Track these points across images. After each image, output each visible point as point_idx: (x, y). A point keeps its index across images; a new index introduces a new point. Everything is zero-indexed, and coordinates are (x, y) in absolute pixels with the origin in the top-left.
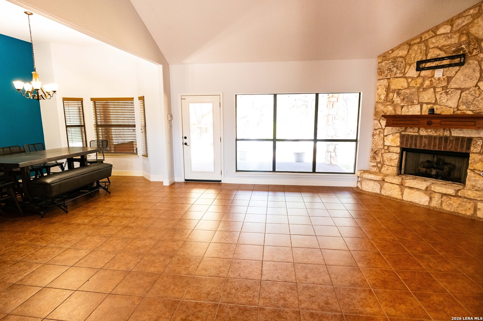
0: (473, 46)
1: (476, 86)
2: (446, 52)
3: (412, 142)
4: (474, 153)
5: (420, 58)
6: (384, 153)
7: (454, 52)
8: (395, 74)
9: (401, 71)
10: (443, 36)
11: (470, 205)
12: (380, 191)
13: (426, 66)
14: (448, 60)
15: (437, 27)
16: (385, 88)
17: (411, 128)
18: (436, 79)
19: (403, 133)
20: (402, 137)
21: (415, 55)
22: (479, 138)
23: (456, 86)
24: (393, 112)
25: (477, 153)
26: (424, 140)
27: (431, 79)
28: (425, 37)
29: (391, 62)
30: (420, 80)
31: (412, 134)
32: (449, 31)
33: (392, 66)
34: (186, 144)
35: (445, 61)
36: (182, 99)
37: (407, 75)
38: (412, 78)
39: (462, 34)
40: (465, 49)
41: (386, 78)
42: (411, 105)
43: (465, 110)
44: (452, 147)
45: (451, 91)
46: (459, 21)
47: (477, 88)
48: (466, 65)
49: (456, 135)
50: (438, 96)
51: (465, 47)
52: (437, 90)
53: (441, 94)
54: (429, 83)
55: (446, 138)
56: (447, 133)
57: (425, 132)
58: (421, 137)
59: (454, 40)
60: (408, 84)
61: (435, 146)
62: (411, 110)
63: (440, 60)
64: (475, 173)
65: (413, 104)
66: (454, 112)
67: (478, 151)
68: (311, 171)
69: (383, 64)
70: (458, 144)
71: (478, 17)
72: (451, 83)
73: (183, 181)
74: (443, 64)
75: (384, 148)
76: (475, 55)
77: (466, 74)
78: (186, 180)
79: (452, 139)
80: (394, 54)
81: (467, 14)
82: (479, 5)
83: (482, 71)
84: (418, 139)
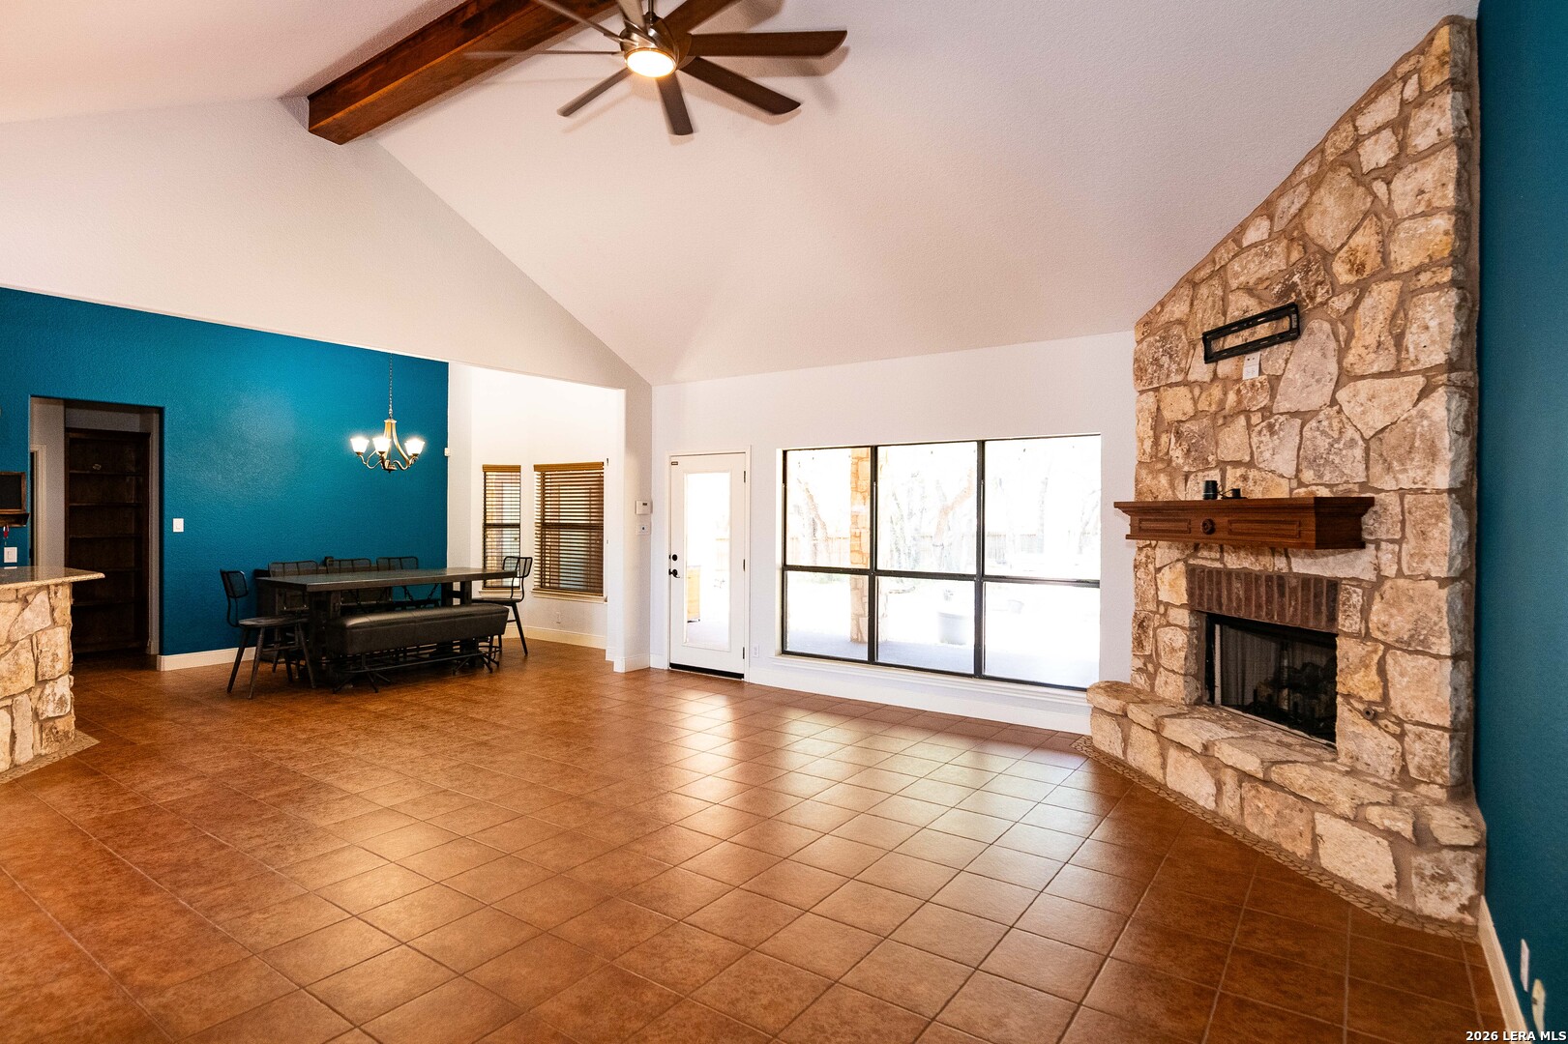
0: (1314, 277)
1: (1334, 402)
2: (1260, 300)
3: (1212, 591)
4: (1348, 635)
5: (1213, 321)
6: (1158, 627)
7: (1281, 295)
8: (1168, 376)
9: (1179, 364)
10: (1253, 251)
11: (1301, 821)
12: (1124, 752)
13: (1225, 347)
14: (1267, 325)
15: (1243, 228)
16: (1150, 420)
17: (1205, 544)
18: (1248, 384)
19: (1191, 562)
20: (1192, 573)
21: (1203, 315)
22: (1355, 583)
23: (1289, 406)
24: (1170, 492)
25: (1352, 635)
26: (1237, 585)
27: (1237, 386)
28: (1220, 258)
29: (1158, 338)
30: (1217, 392)
31: (1209, 564)
32: (1266, 236)
33: (1161, 350)
34: (675, 573)
35: (1259, 326)
36: (673, 464)
37: (1190, 377)
38: (1201, 385)
39: (1292, 240)
40: (1300, 287)
41: (1151, 387)
42: (1204, 470)
43: (1315, 484)
44: (1296, 609)
45: (1280, 421)
46: (1284, 203)
47: (1336, 408)
48: (1304, 337)
49: (1301, 571)
50: (1255, 441)
51: (1299, 281)
52: (1252, 420)
53: (1260, 432)
54: (1235, 397)
55: (1281, 579)
56: (1281, 565)
57: (1235, 559)
58: (1229, 573)
59: (1277, 263)
60: (1195, 403)
61: (1259, 607)
63: (1248, 327)
64: (1352, 709)
65: (1206, 466)
66: (1291, 490)
67: (1354, 627)
68: (972, 671)
69: (1145, 344)
70: (1308, 601)
71: (1319, 186)
72: (1278, 397)
73: (666, 666)
74: (1257, 337)
75: (1157, 612)
76: (1322, 304)
77: (1306, 366)
78: (672, 665)
79: (1294, 582)
80: (1164, 318)
81: (1297, 179)
82: (1320, 150)
83: (1342, 353)
84: (1224, 584)
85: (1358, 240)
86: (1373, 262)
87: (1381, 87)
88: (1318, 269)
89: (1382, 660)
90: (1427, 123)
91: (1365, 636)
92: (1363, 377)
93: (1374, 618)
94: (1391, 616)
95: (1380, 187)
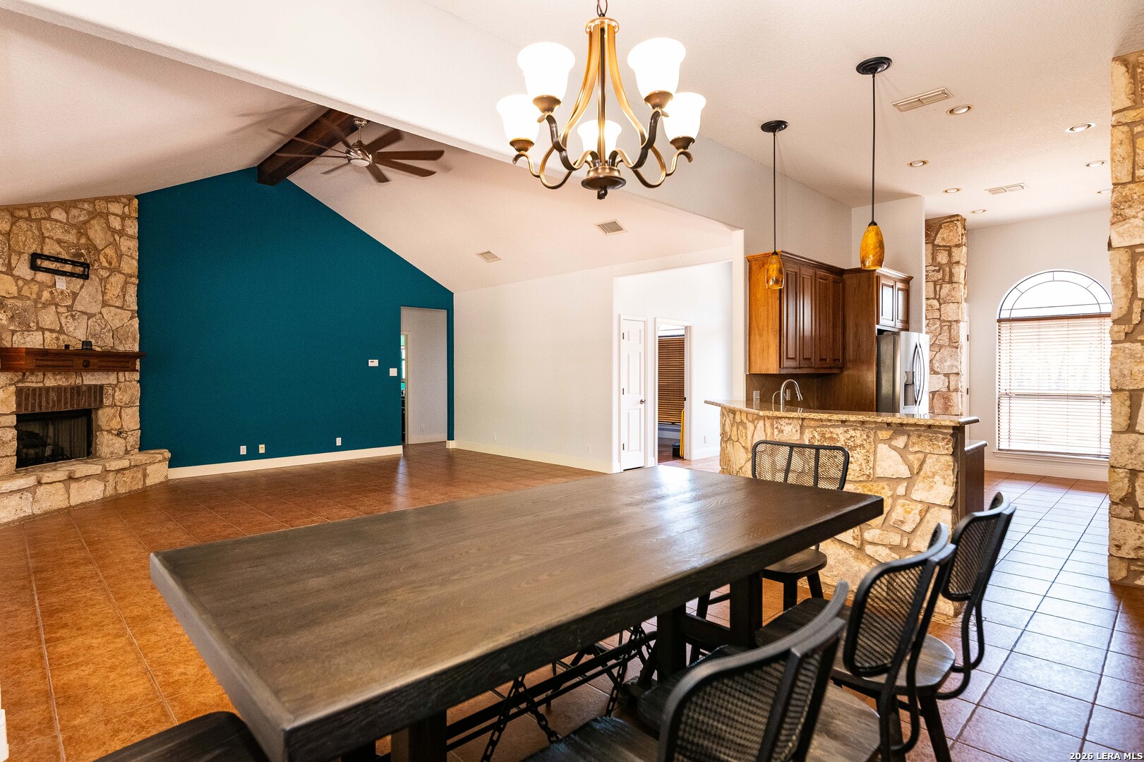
0: (93, 256)
1: (101, 312)
2: (66, 252)
3: (35, 401)
4: (107, 406)
5: (34, 248)
7: (75, 255)
10: (58, 224)
11: (140, 475)
13: (42, 266)
14: (71, 266)
15: (50, 206)
17: (32, 374)
18: (59, 291)
19: (20, 385)
20: (19, 392)
21: (26, 240)
22: (109, 385)
23: (82, 309)
25: (109, 406)
26: (52, 394)
27: (50, 290)
30: (35, 288)
31: (34, 385)
32: (65, 221)
35: (67, 265)
37: (16, 272)
38: (24, 280)
39: (80, 233)
40: (86, 257)
42: (28, 331)
44: (85, 401)
45: (78, 314)
46: (75, 211)
47: (101, 315)
48: (89, 280)
49: (88, 383)
50: (63, 321)
51: (85, 254)
52: (61, 310)
53: (66, 317)
54: (49, 295)
55: (79, 388)
56: (79, 381)
57: (53, 381)
58: (48, 389)
59: (71, 237)
60: (20, 290)
61: (66, 403)
62: (28, 339)
63: (62, 263)
64: (113, 434)
65: (29, 329)
67: (110, 403)
70: (91, 396)
71: (94, 218)
72: (76, 303)
74: (64, 269)
76: (96, 269)
77: (91, 293)
79: (84, 389)
81: (80, 206)
82: (92, 201)
83: (104, 293)
84: (43, 395)
85: (108, 251)
86: (115, 263)
87: (116, 199)
88: (94, 254)
89: (120, 412)
90: (131, 227)
91: (113, 406)
92: (112, 306)
93: (117, 398)
94: (124, 396)
95: (117, 238)
